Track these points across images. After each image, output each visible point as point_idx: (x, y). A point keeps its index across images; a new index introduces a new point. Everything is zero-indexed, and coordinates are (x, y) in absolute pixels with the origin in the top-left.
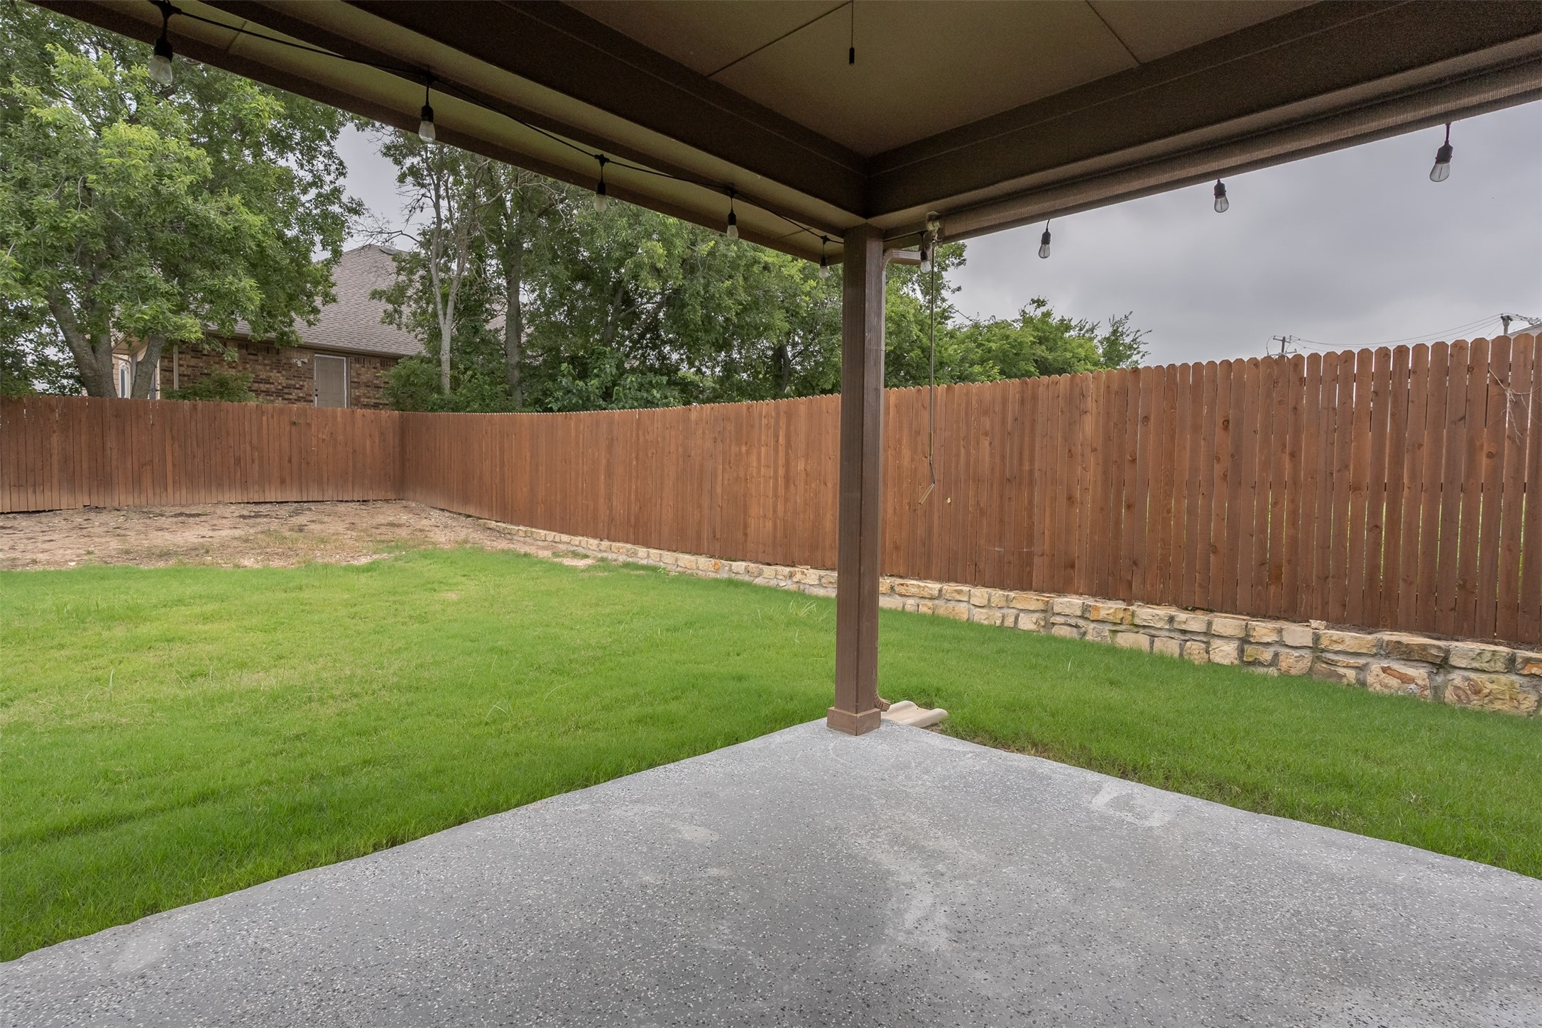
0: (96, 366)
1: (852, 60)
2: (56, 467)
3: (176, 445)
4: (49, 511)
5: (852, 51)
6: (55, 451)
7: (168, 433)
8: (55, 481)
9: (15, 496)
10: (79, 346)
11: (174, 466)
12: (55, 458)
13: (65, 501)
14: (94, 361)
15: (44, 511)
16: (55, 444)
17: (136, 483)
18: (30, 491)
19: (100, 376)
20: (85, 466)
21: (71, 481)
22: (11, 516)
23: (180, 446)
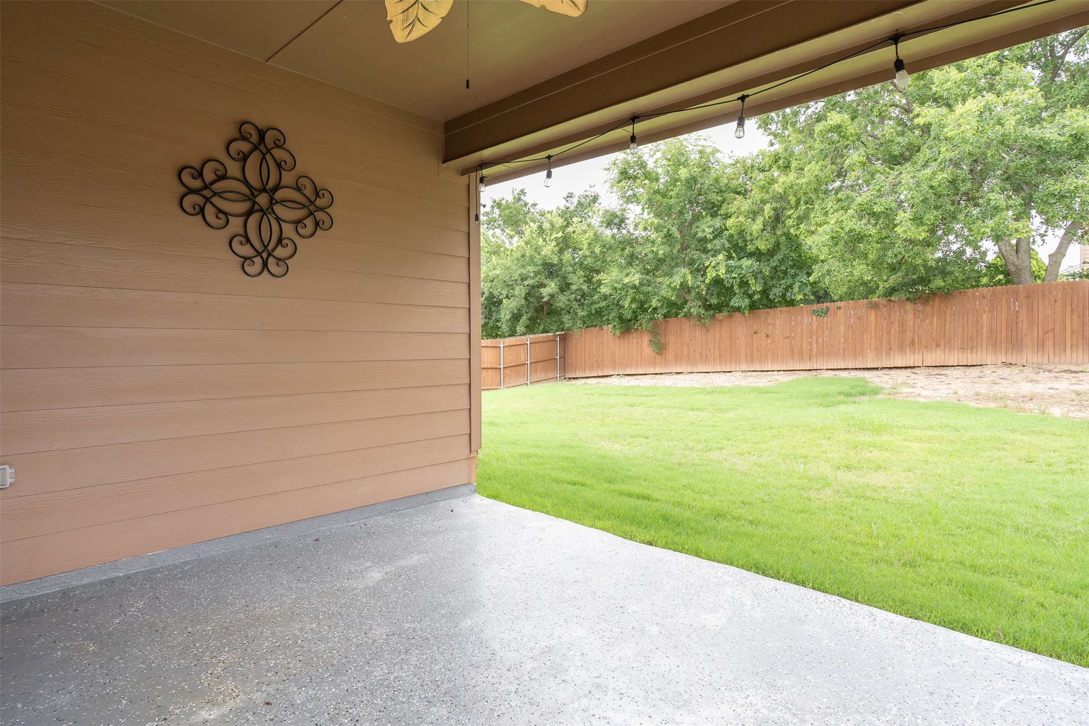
0: (1017, 263)
1: (468, 87)
2: (985, 335)
3: (1075, 317)
4: (980, 365)
5: (468, 82)
6: (985, 325)
7: (1068, 305)
8: (984, 345)
9: (960, 355)
10: (1006, 251)
11: (1072, 332)
12: (985, 330)
13: (990, 358)
14: (1016, 260)
15: (977, 365)
16: (985, 321)
17: (1041, 346)
18: (969, 351)
19: (1020, 270)
20: (1004, 334)
21: (994, 345)
22: (956, 368)
23: (1079, 316)
